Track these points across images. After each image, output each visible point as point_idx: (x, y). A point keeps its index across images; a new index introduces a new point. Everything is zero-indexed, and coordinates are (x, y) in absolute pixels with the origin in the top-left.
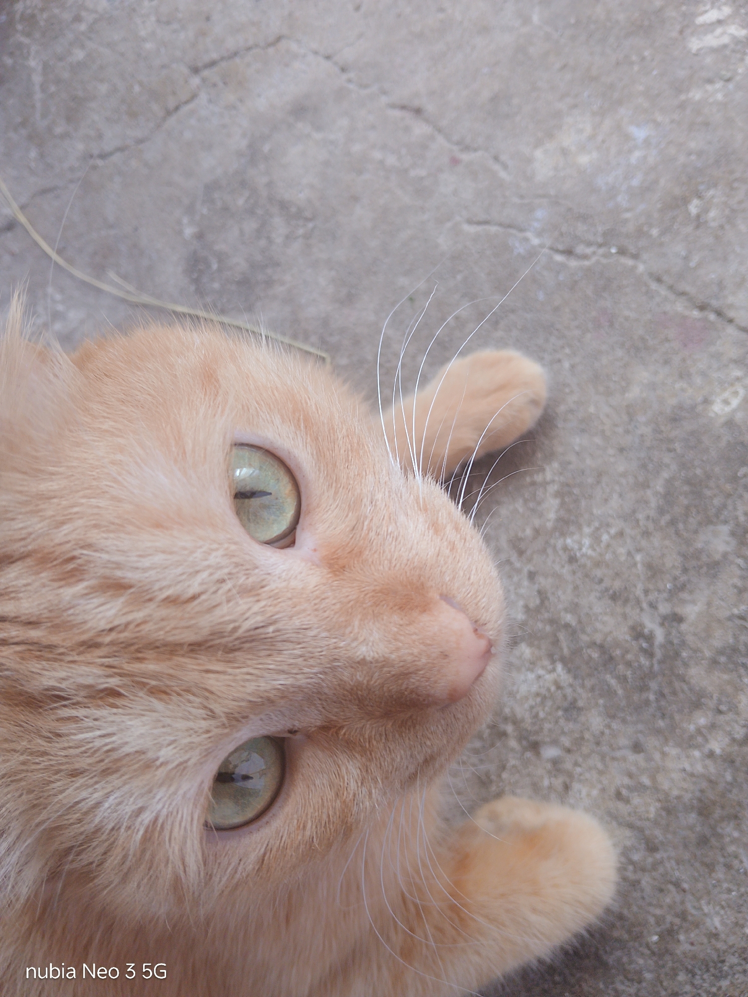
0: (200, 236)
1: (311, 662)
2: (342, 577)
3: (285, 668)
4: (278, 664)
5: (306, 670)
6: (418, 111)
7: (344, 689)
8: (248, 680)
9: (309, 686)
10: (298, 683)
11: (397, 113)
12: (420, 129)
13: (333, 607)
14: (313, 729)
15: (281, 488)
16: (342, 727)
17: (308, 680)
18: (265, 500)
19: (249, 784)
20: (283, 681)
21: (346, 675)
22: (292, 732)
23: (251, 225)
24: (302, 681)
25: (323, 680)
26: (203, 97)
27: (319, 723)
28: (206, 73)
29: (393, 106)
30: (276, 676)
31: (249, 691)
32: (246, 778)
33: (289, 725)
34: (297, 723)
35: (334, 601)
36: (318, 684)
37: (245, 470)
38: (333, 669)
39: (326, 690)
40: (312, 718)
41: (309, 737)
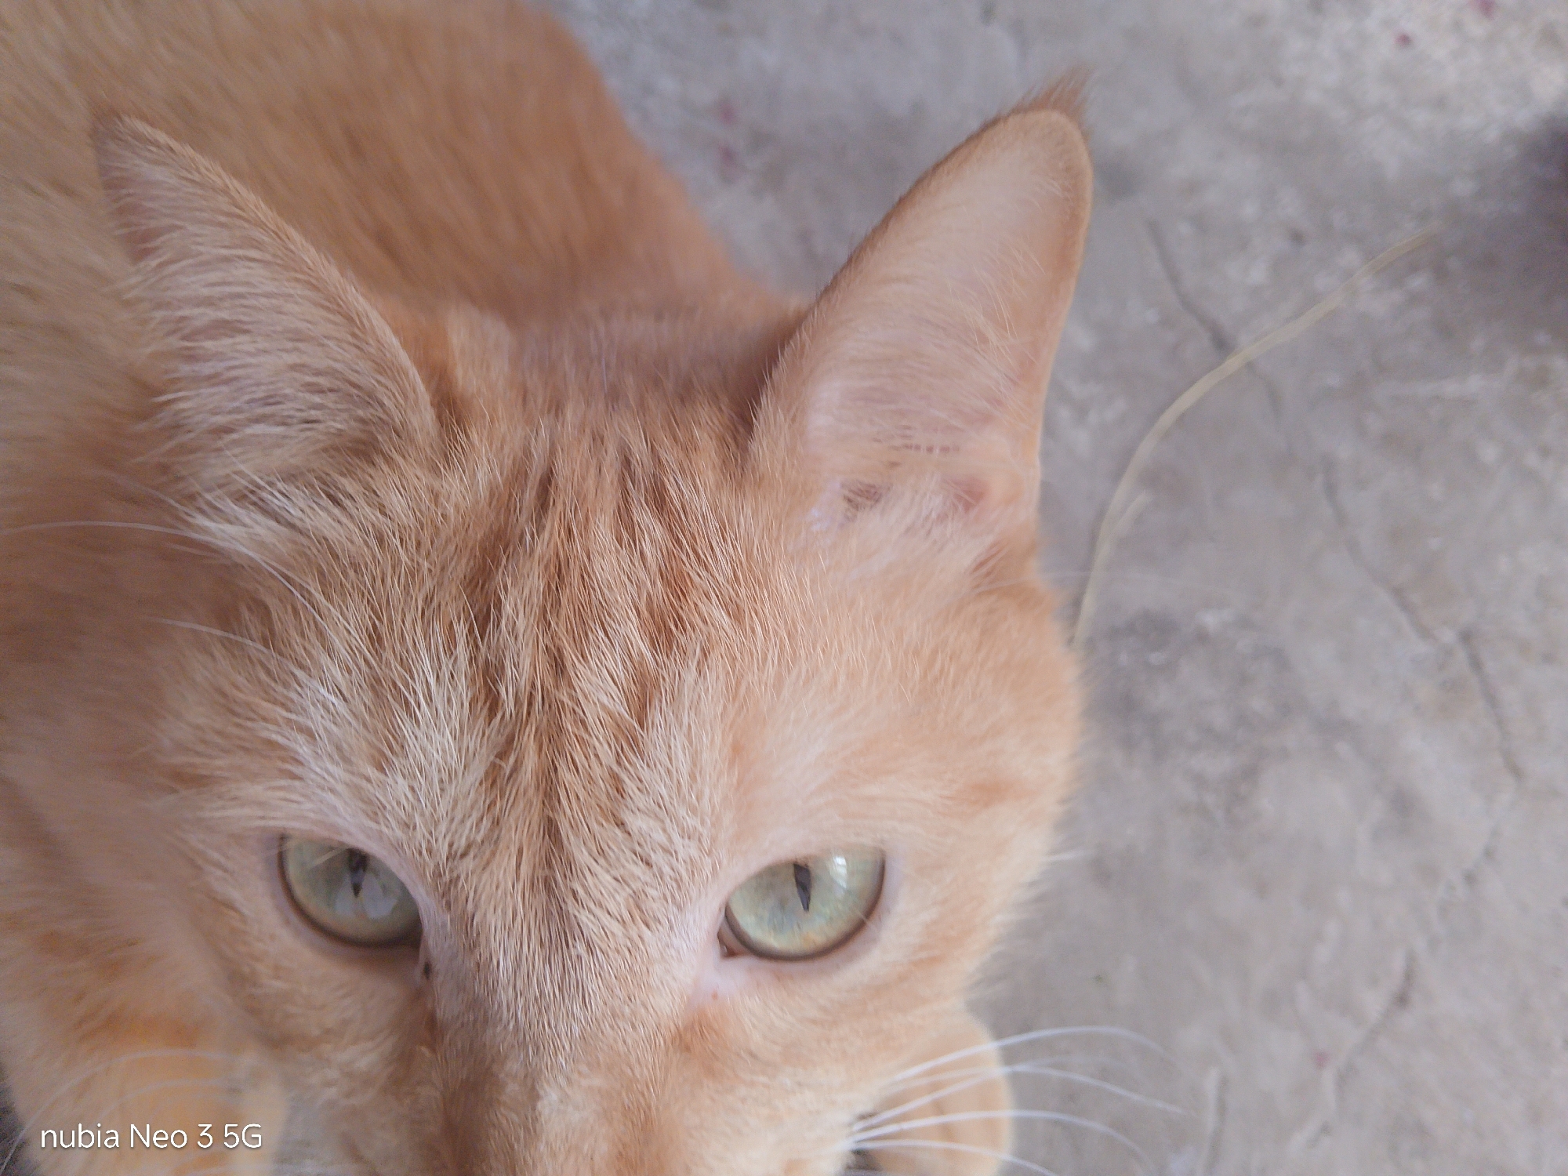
0: (1202, 637)
1: (533, 1010)
2: (671, 1049)
3: (524, 969)
4: (530, 959)
5: (521, 1002)
6: (1402, 1000)
7: (493, 1061)
8: (504, 913)
9: (496, 1006)
10: (500, 989)
11: (1398, 964)
12: (1374, 1002)
13: (620, 1042)
14: (429, 1006)
15: (818, 927)
16: (433, 1050)
17: (505, 1004)
18: (796, 902)
19: (347, 892)
20: (504, 965)
21: (513, 1066)
22: (428, 970)
23: (1219, 718)
24: (505, 996)
25: (505, 1028)
26: (1421, 648)
27: (439, 1014)
28: (1461, 655)
29: (1411, 959)
30: (511, 956)
31: (489, 916)
32: (357, 889)
33: (439, 966)
34: (440, 978)
35: (629, 1041)
36: (501, 1019)
37: (843, 871)
38: (524, 1045)
39: (489, 1032)
40: (447, 1005)
41: (418, 996)
